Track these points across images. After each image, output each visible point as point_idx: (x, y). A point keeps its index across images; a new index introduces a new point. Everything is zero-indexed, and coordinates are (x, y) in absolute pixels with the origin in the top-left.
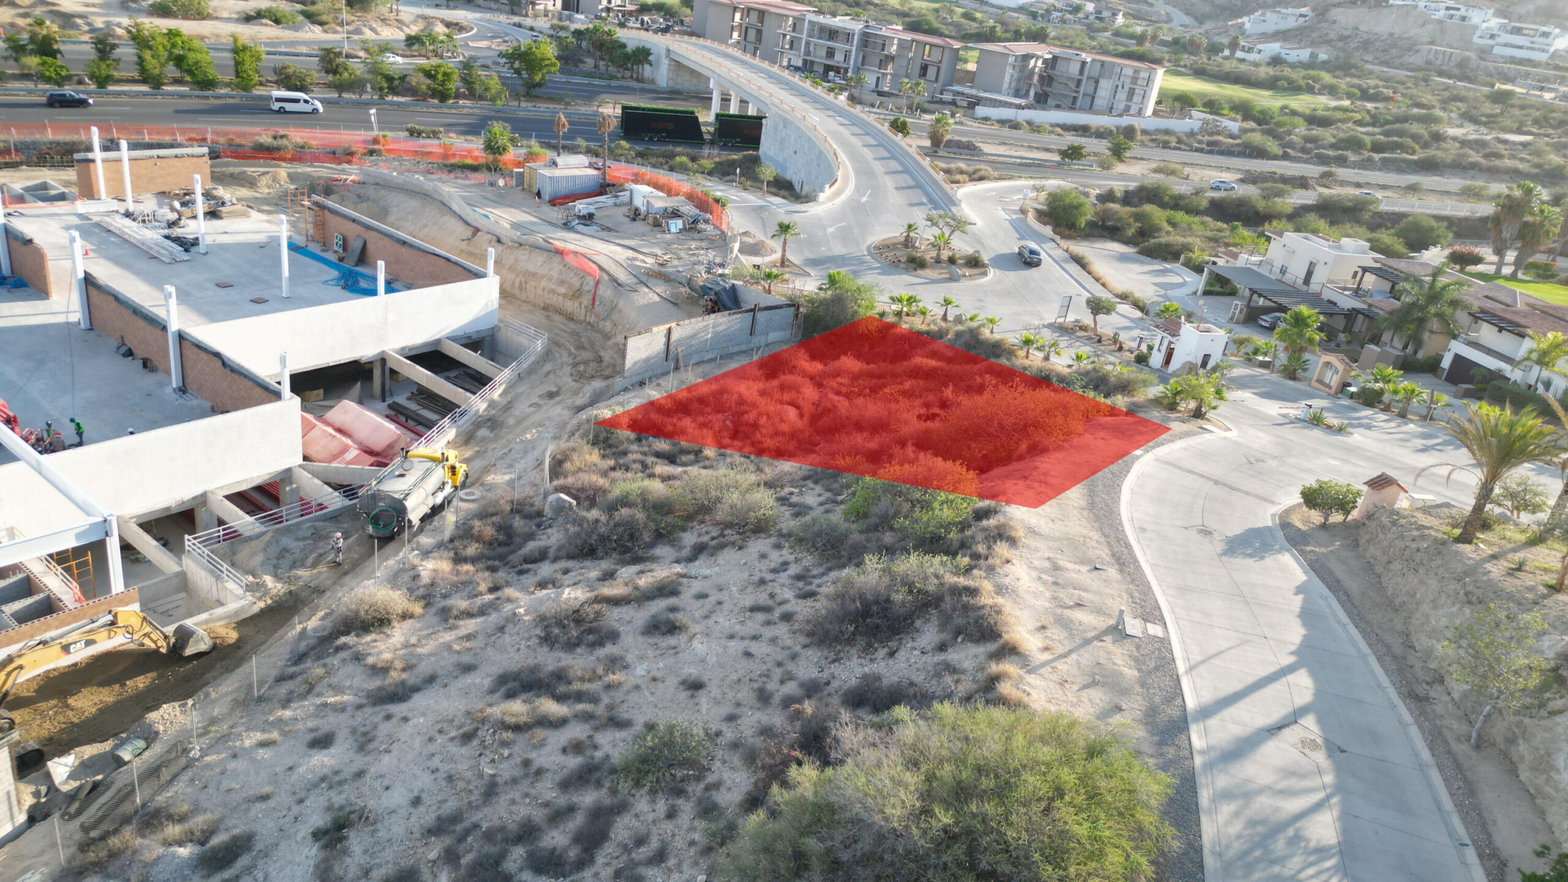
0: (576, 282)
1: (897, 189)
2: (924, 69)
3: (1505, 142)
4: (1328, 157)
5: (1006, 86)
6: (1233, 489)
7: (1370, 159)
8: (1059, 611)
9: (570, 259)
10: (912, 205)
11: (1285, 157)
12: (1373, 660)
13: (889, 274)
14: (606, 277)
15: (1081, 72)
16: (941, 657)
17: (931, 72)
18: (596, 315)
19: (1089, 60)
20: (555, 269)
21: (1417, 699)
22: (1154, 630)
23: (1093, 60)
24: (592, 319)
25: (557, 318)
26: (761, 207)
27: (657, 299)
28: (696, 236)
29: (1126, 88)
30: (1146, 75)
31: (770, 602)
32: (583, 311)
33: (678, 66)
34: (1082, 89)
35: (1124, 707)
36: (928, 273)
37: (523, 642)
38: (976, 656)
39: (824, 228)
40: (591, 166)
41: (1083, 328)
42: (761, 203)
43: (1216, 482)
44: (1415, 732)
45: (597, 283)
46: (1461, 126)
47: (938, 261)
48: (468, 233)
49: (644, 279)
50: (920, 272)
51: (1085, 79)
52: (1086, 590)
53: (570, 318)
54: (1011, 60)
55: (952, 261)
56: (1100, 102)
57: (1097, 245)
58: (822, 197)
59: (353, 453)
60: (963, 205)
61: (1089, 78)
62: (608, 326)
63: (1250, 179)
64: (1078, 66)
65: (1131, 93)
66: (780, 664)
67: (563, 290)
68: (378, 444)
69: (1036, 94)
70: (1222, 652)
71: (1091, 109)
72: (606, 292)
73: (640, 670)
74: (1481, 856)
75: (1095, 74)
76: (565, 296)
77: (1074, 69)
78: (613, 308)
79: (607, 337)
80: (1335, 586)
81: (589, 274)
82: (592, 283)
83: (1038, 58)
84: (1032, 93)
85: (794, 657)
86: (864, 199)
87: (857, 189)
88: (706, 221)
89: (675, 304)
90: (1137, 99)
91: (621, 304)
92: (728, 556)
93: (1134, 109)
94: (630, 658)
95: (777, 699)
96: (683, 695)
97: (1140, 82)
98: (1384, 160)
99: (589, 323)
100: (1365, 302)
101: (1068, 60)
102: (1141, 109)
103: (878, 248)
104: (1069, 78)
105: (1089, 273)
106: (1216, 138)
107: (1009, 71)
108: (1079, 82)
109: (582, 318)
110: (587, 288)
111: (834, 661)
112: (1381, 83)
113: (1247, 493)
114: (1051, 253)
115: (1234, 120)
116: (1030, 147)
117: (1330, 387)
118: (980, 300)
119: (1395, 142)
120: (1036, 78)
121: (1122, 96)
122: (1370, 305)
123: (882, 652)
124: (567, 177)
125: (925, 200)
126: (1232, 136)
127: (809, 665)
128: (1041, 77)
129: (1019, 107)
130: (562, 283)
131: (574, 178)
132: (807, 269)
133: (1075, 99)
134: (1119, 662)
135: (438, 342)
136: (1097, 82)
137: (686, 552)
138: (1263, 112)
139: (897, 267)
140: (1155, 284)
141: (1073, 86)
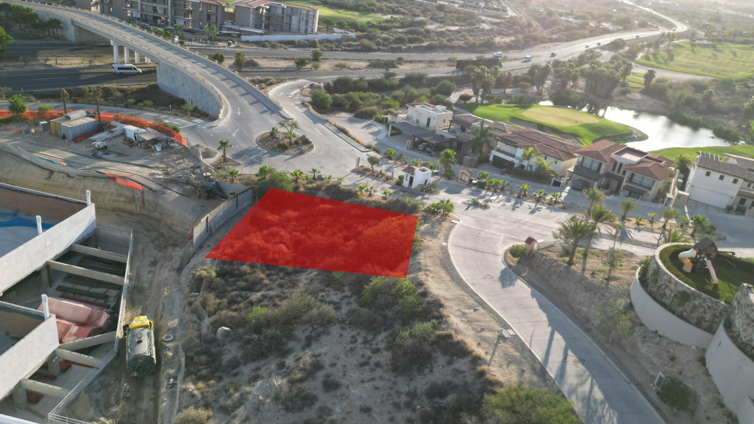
0: (129, 194)
1: (251, 104)
2: (209, 17)
3: (450, 31)
4: (394, 48)
5: (251, 23)
6: (483, 252)
7: (410, 47)
8: (479, 334)
9: (119, 181)
10: (262, 113)
11: (379, 50)
12: (568, 319)
13: (274, 156)
14: (146, 189)
15: (283, 13)
16: (452, 367)
17: (213, 18)
18: (147, 210)
19: (285, 7)
20: (112, 188)
21: (588, 331)
22: (511, 332)
23: (287, 7)
24: (146, 212)
25: (123, 214)
26: (194, 127)
27: (177, 195)
28: (172, 151)
29: (304, 19)
30: (313, 13)
31: (364, 360)
32: (138, 209)
33: (80, 29)
34: (285, 21)
35: (525, 369)
36: (289, 151)
37: (278, 414)
38: (465, 364)
39: (230, 134)
40: (89, 115)
41: (367, 170)
42: (190, 124)
43: (476, 251)
44: (594, 344)
45: (143, 193)
46: (432, 24)
47: (291, 144)
48: (46, 174)
49: (165, 185)
50: (286, 152)
51: (285, 16)
52: (480, 321)
53: (131, 213)
54: (252, 10)
55: (296, 143)
56: (294, 26)
57: (338, 115)
58: (220, 116)
59: (74, 329)
60: (284, 110)
61: (286, 15)
62: (157, 215)
63: (374, 65)
64: (281, 10)
65: (307, 22)
66: (391, 389)
67: (122, 199)
68: (83, 318)
69: (265, 25)
70: (533, 333)
71: (289, 30)
72: (149, 197)
73: (338, 409)
74: (635, 385)
75: (289, 13)
76: (124, 202)
77: (279, 12)
78: (157, 205)
79: (159, 221)
80: (541, 291)
81: (136, 189)
82: (139, 193)
83: (263, 8)
84: (263, 26)
85: (395, 383)
86: (239, 113)
87: (233, 108)
88: (173, 141)
89: (188, 196)
90: (310, 24)
91: (160, 202)
92: (324, 339)
93: (309, 30)
94: (329, 405)
95: (402, 405)
96: (365, 416)
97: (310, 16)
98: (415, 47)
99: (144, 215)
100: (455, 135)
101: (276, 7)
102: (312, 29)
103: (261, 141)
104: (278, 16)
105: (349, 136)
106: (349, 43)
107: (252, 16)
108: (283, 18)
109: (139, 212)
110: (137, 197)
111: (411, 380)
112: (398, 5)
113: (488, 253)
114: (330, 128)
115: (352, 32)
116: (278, 59)
117: (465, 182)
118: (319, 163)
119: (415, 38)
120: (264, 18)
121: (303, 23)
122: (457, 136)
123: (427, 371)
124: (80, 126)
125: (266, 109)
126: (354, 40)
127: (403, 386)
128: (266, 17)
129: (261, 34)
130: (120, 195)
131: (83, 125)
132: (237, 161)
133: (282, 26)
134: (511, 351)
135: (71, 246)
136: (291, 17)
137: (303, 342)
138: (362, 26)
139: (275, 151)
140: (371, 133)
141: (280, 19)
